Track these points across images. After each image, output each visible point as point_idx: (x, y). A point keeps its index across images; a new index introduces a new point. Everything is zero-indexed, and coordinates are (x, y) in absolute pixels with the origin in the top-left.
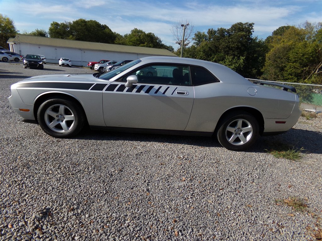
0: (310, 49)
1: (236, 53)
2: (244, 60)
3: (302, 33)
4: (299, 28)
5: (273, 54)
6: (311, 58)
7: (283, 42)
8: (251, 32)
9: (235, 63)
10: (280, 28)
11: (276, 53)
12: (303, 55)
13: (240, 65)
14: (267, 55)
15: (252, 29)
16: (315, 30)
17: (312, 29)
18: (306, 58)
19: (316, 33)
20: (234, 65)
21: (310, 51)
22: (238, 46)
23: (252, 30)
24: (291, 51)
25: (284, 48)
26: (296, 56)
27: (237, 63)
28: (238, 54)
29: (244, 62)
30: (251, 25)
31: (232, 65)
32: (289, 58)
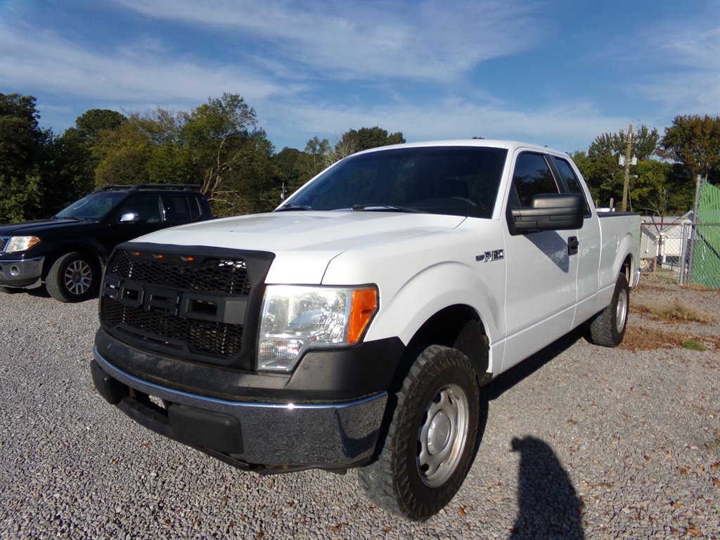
0: (181, 160)
1: (11, 169)
2: (39, 184)
3: (155, 129)
4: (148, 119)
5: (112, 170)
6: (188, 176)
7: (125, 144)
8: (33, 118)
9: (14, 193)
10: (89, 112)
11: (117, 167)
12: (174, 171)
13: (30, 195)
14: (96, 170)
15: (35, 111)
16: (178, 124)
17: (172, 121)
18: (180, 176)
19: (181, 130)
20: (13, 198)
21: (182, 163)
22: (11, 150)
23: (36, 113)
24: (149, 163)
25: (130, 156)
26: (160, 172)
27: (20, 192)
28: (16, 169)
29: (39, 190)
30: (29, 101)
31: (9, 199)
32: (148, 176)
